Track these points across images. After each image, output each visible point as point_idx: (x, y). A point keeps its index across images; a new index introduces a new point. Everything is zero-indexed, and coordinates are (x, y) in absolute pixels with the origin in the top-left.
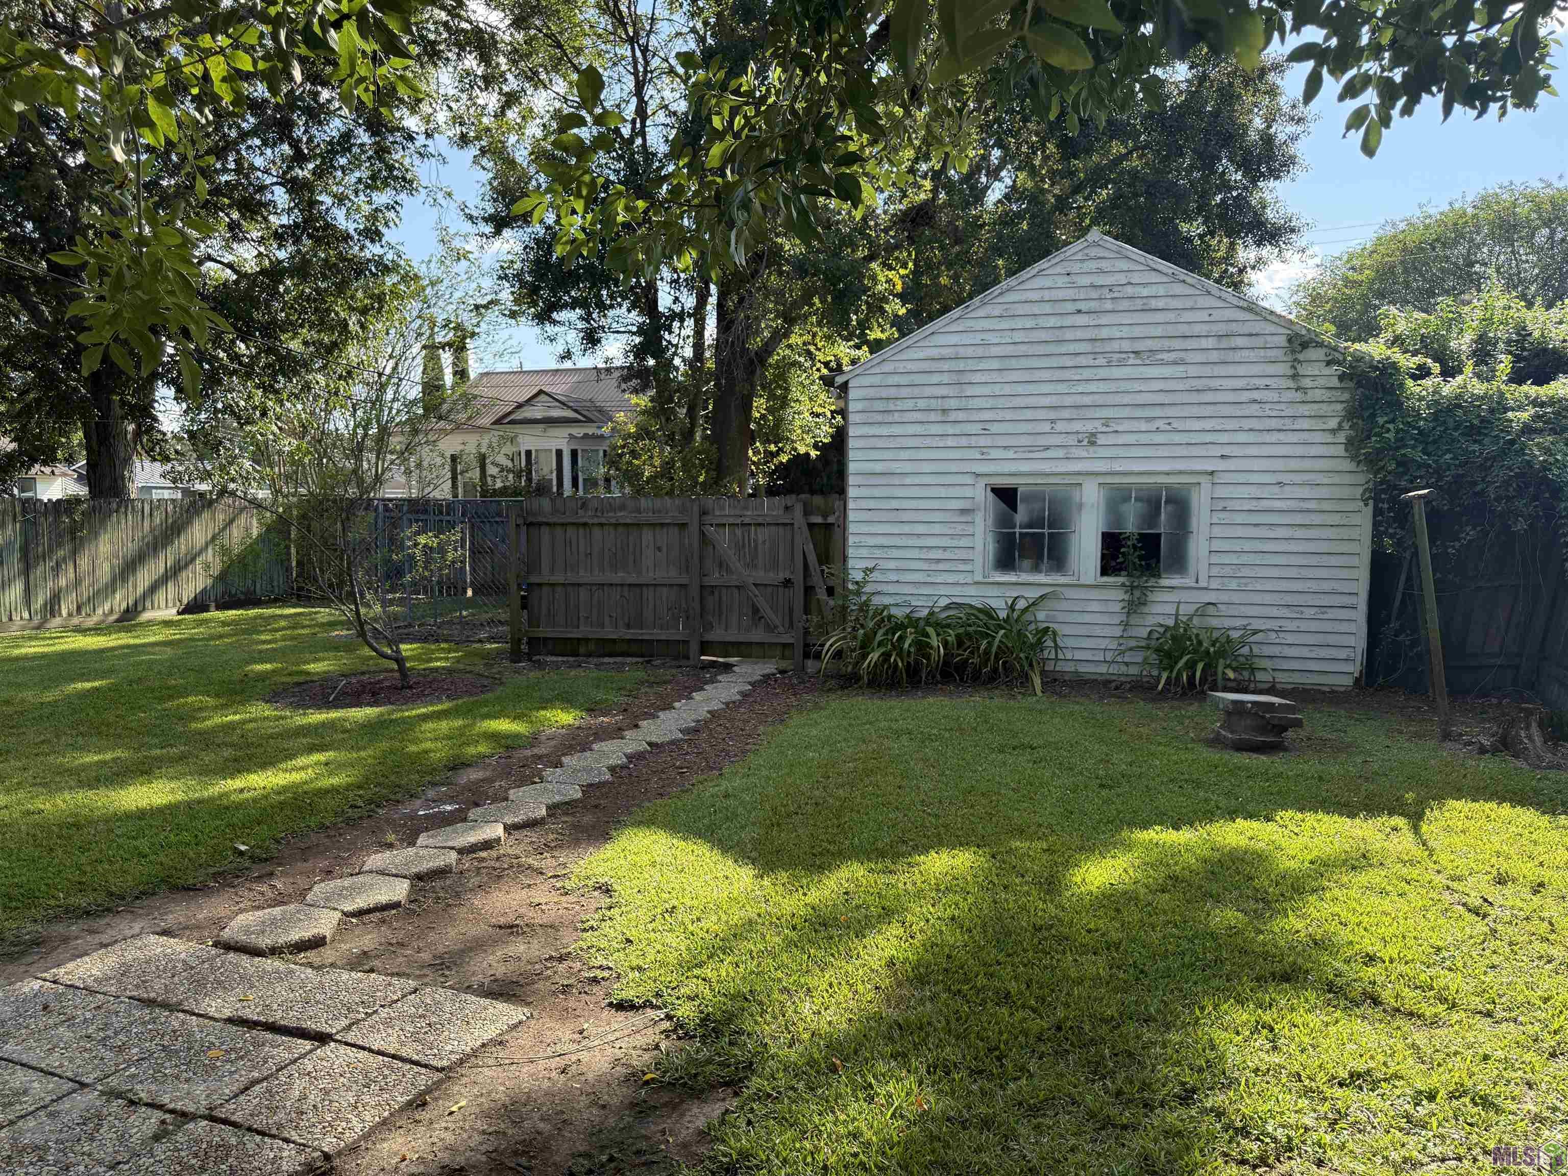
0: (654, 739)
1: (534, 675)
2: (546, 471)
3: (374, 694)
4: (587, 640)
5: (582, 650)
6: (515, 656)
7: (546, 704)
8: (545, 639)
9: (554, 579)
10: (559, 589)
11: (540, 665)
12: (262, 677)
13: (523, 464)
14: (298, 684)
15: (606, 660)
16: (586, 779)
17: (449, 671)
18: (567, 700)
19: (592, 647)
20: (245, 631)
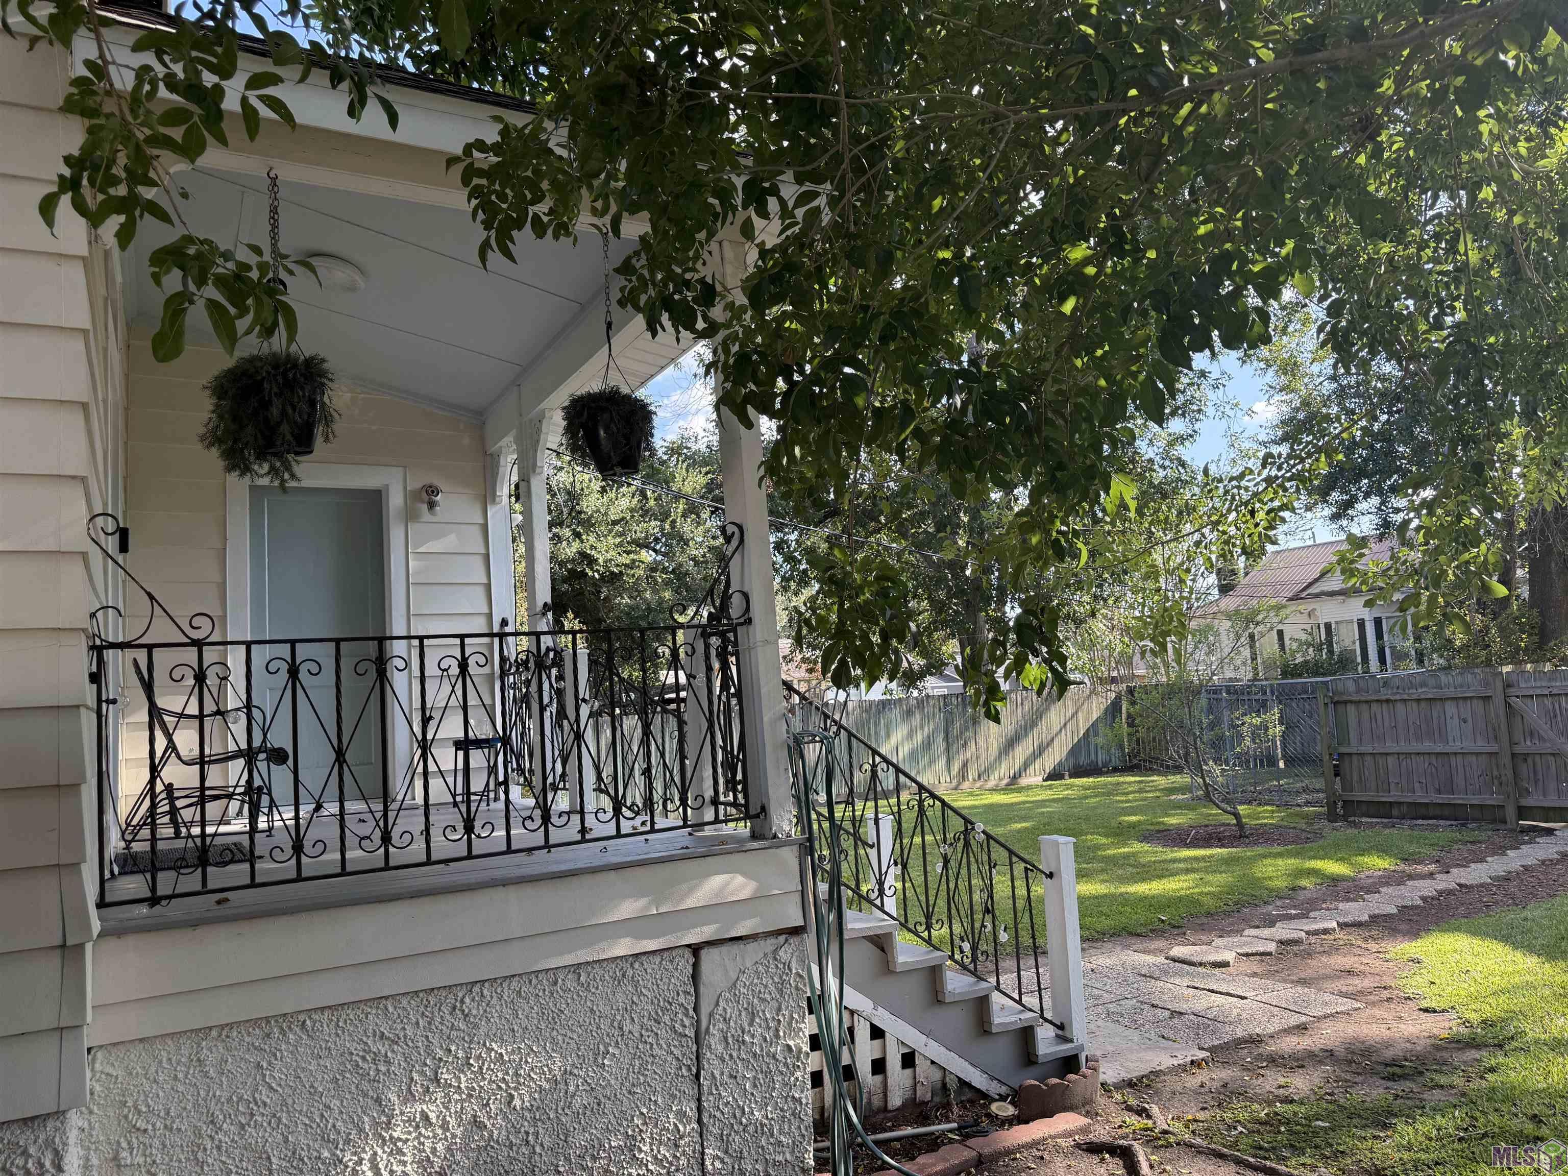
0: (1463, 881)
1: (1352, 831)
2: (1347, 642)
3: (1220, 840)
4: (1400, 804)
5: (1395, 812)
6: (1332, 817)
7: (1363, 852)
8: (1359, 802)
9: (1363, 749)
10: (1368, 758)
11: (1356, 825)
12: (1133, 826)
13: (1323, 637)
14: (1159, 831)
15: (1420, 822)
16: (1400, 902)
17: (1277, 827)
18: (1383, 850)
19: (1404, 809)
20: (1103, 794)
